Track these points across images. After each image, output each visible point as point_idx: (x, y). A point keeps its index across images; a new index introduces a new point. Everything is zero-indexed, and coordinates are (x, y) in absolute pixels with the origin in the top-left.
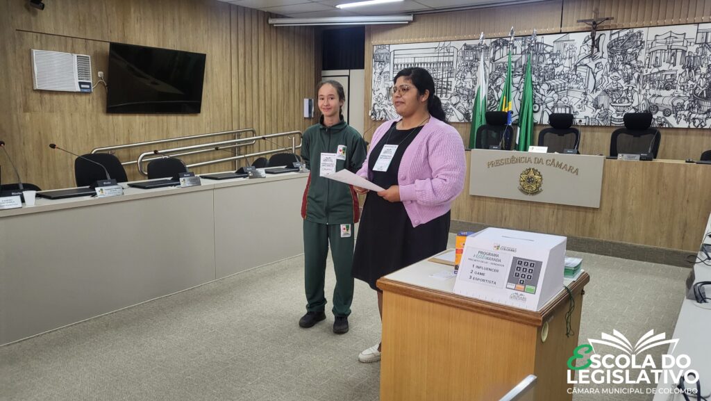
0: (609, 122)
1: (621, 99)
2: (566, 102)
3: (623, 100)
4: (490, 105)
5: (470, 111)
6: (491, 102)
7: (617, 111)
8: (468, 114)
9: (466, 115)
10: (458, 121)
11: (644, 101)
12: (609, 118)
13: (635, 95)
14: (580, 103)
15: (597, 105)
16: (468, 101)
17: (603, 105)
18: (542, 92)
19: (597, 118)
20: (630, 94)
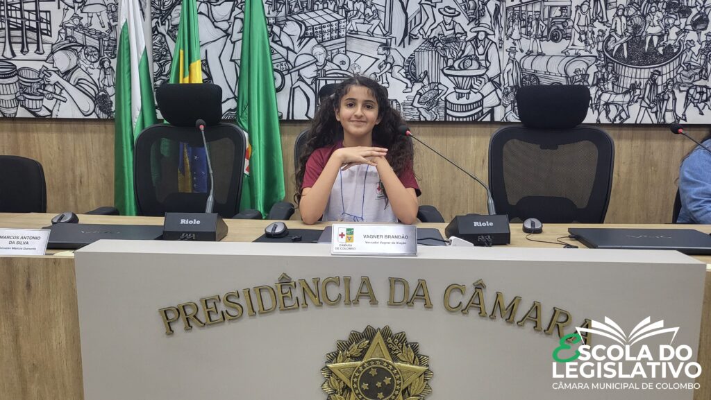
0: (442, 114)
1: (465, 59)
2: (344, 67)
3: (468, 62)
4: (160, 74)
5: (111, 91)
6: (160, 66)
7: (457, 87)
8: (106, 97)
9: (101, 101)
10: (81, 116)
11: (511, 66)
12: (442, 104)
13: (492, 51)
14: (375, 69)
15: (414, 74)
16: (102, 64)
17: (426, 74)
18: (286, 41)
19: (416, 104)
20: (481, 50)
